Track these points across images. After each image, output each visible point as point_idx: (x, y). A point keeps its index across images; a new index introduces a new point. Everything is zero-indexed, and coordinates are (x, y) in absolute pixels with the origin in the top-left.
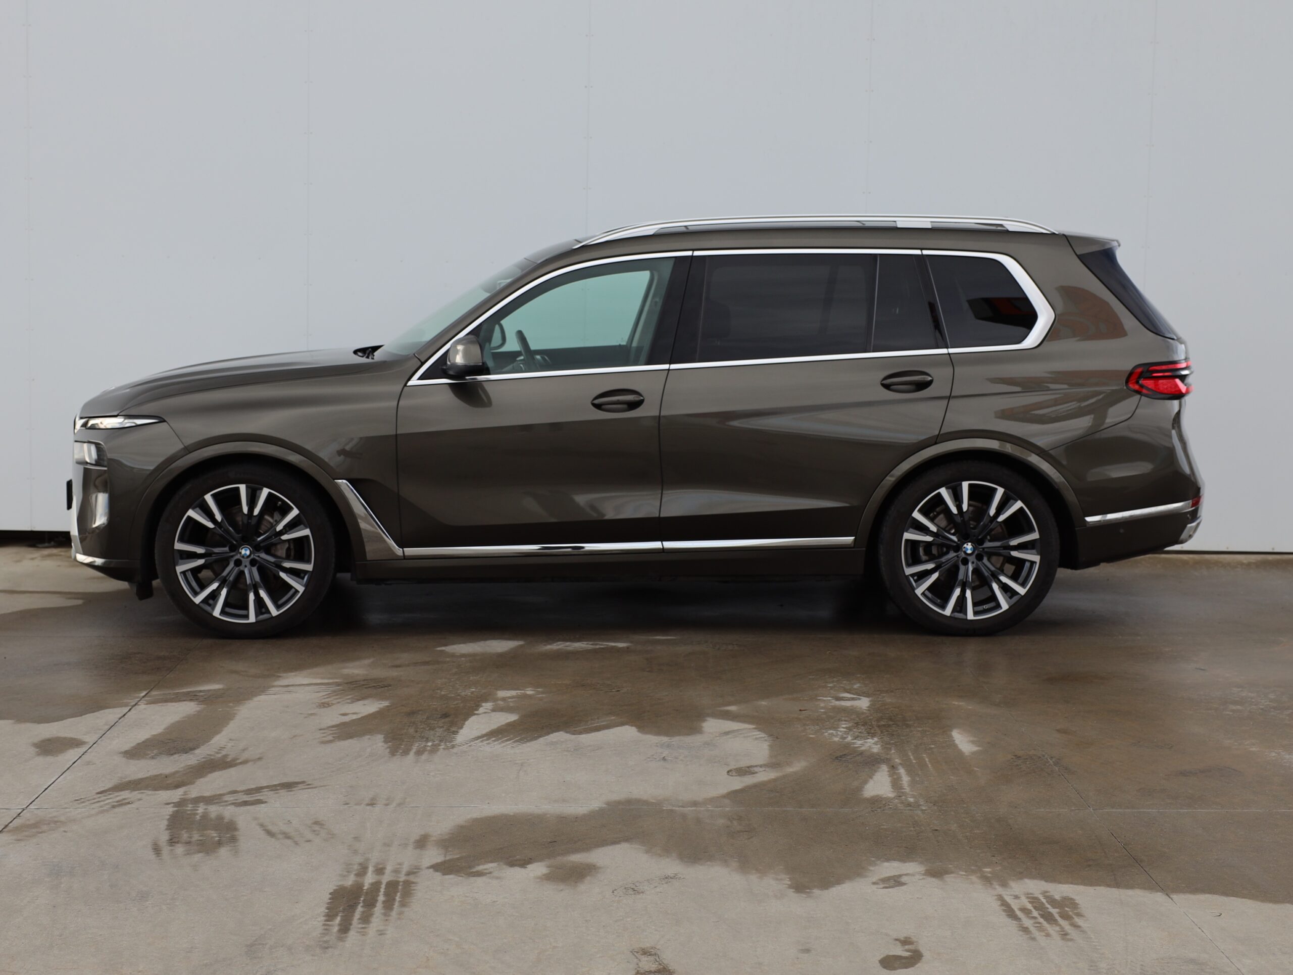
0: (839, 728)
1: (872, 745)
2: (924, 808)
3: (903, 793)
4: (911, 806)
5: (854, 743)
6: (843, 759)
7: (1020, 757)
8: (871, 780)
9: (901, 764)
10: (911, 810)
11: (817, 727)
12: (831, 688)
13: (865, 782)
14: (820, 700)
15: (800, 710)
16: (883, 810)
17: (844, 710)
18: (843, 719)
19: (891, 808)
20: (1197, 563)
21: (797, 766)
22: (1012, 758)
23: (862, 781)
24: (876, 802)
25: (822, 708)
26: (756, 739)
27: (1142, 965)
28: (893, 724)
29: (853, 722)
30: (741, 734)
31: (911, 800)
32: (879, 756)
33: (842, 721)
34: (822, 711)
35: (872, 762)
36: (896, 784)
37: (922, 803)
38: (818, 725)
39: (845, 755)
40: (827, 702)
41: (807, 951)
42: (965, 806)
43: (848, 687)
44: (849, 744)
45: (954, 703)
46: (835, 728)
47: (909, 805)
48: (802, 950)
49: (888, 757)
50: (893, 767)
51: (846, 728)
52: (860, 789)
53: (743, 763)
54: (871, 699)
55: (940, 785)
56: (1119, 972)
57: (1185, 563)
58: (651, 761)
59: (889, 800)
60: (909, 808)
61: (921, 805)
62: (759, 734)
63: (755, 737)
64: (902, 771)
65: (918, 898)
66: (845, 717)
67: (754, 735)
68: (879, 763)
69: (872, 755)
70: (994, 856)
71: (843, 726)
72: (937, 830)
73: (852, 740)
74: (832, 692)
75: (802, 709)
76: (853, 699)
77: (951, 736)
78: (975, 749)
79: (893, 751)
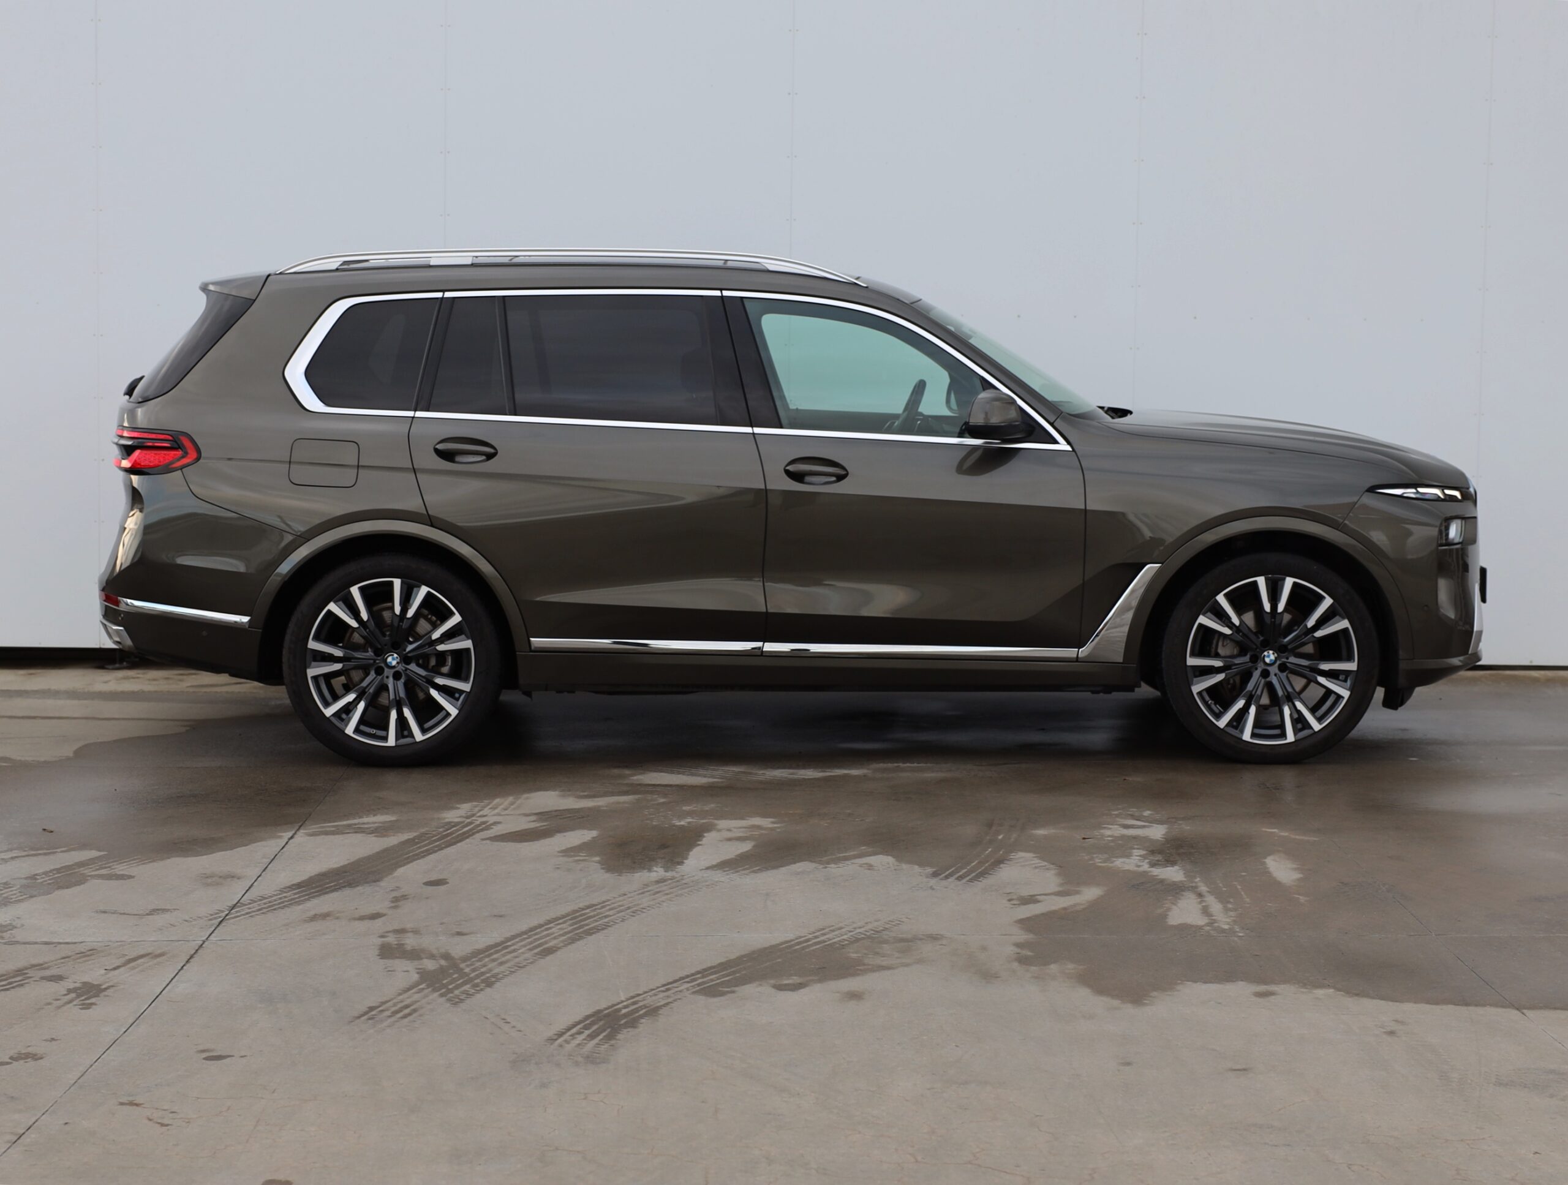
0: (1132, 856)
1: (1173, 873)
2: (1240, 934)
3: (1214, 920)
4: (1225, 933)
5: (1150, 872)
6: (1142, 887)
7: (1346, 884)
8: (1174, 907)
9: (1208, 892)
10: (1226, 936)
11: (1106, 856)
12: (1117, 816)
13: (1169, 909)
14: (1105, 828)
15: (1084, 839)
16: (1195, 937)
17: (1135, 838)
18: (1136, 847)
19: (1202, 935)
20: (1549, 681)
21: (1090, 894)
22: (1338, 885)
23: (1165, 908)
24: (1184, 929)
25: (1109, 836)
26: (1036, 868)
27: (1497, 1075)
28: (1195, 852)
29: (1147, 850)
30: (1017, 863)
31: (1226, 927)
32: (1183, 884)
33: (1134, 849)
34: (1110, 839)
35: (1175, 890)
36: (1205, 911)
37: (1238, 930)
38: (1106, 853)
39: (1142, 883)
40: (1114, 831)
41: (1129, 1064)
42: (1287, 932)
43: (1137, 814)
44: (1145, 874)
45: (1264, 829)
46: (1129, 856)
47: (1223, 931)
48: (1122, 1063)
49: (1194, 885)
50: (1200, 895)
51: (1140, 856)
52: (1164, 916)
53: (1025, 892)
54: (1165, 826)
55: (1257, 912)
56: (1472, 1081)
57: (1536, 680)
58: (918, 890)
59: (1200, 928)
60: (1224, 935)
61: (1237, 932)
62: (1039, 863)
63: (1034, 866)
64: (1211, 900)
65: (1243, 1018)
66: (1137, 845)
67: (1034, 864)
68: (1183, 891)
69: (1174, 884)
70: (1325, 979)
71: (1137, 852)
72: (1257, 955)
73: (1149, 867)
74: (1118, 819)
75: (1086, 837)
76: (1144, 827)
77: (1264, 863)
78: (1297, 875)
79: (1198, 879)
